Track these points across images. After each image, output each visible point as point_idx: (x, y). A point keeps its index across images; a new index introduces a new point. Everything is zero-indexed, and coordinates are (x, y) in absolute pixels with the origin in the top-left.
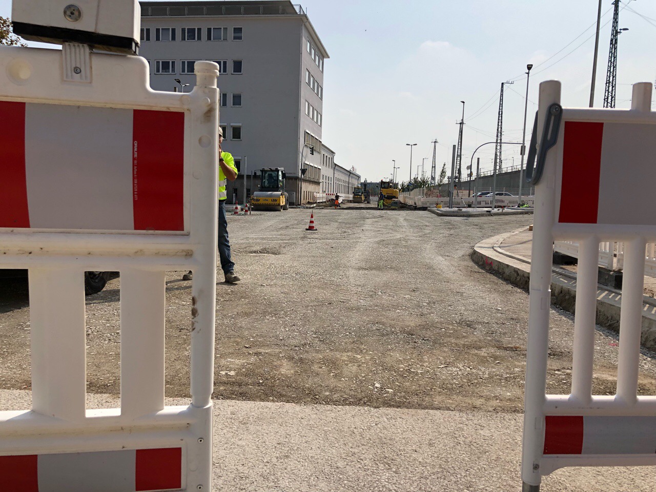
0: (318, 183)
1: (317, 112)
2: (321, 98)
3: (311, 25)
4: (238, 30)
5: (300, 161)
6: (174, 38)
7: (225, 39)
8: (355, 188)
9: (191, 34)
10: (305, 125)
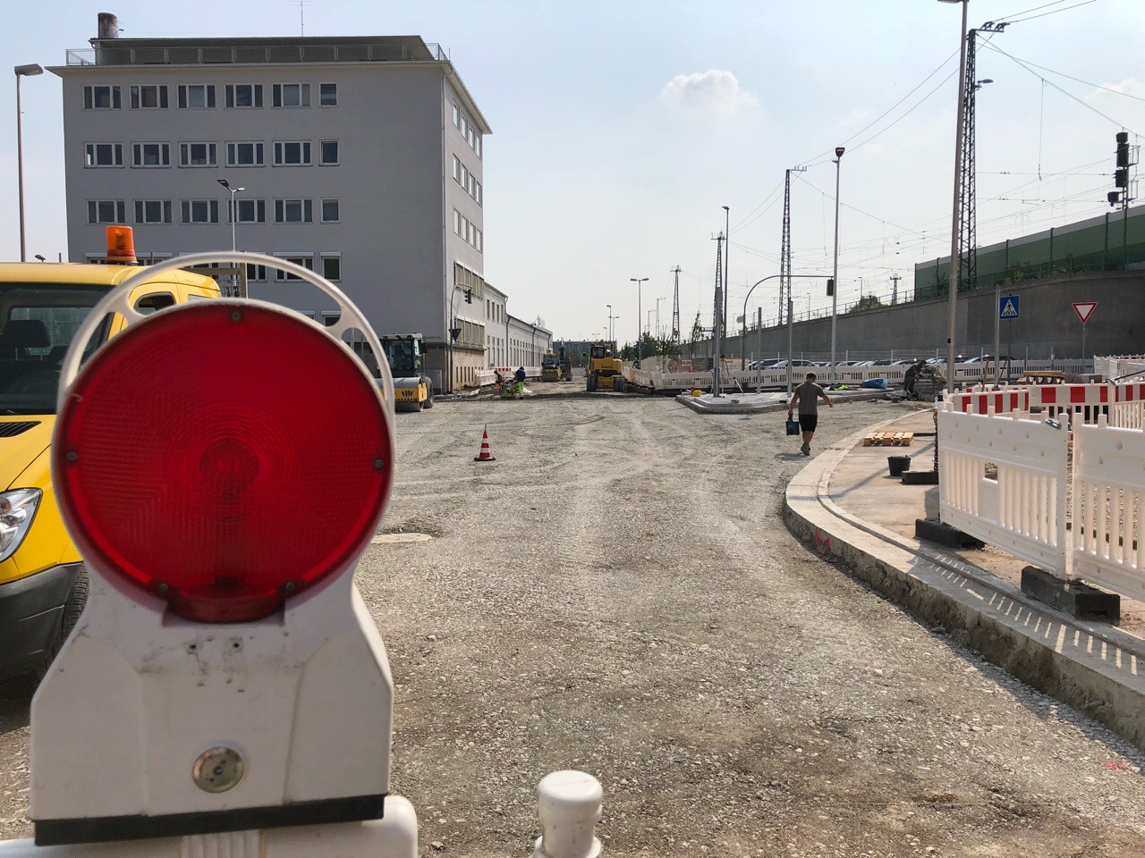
0: (480, 352)
1: (475, 228)
2: (481, 204)
3: (458, 79)
4: (329, 89)
5: (449, 315)
6: (212, 103)
7: (306, 105)
8: (545, 356)
9: (244, 96)
10: (455, 252)
